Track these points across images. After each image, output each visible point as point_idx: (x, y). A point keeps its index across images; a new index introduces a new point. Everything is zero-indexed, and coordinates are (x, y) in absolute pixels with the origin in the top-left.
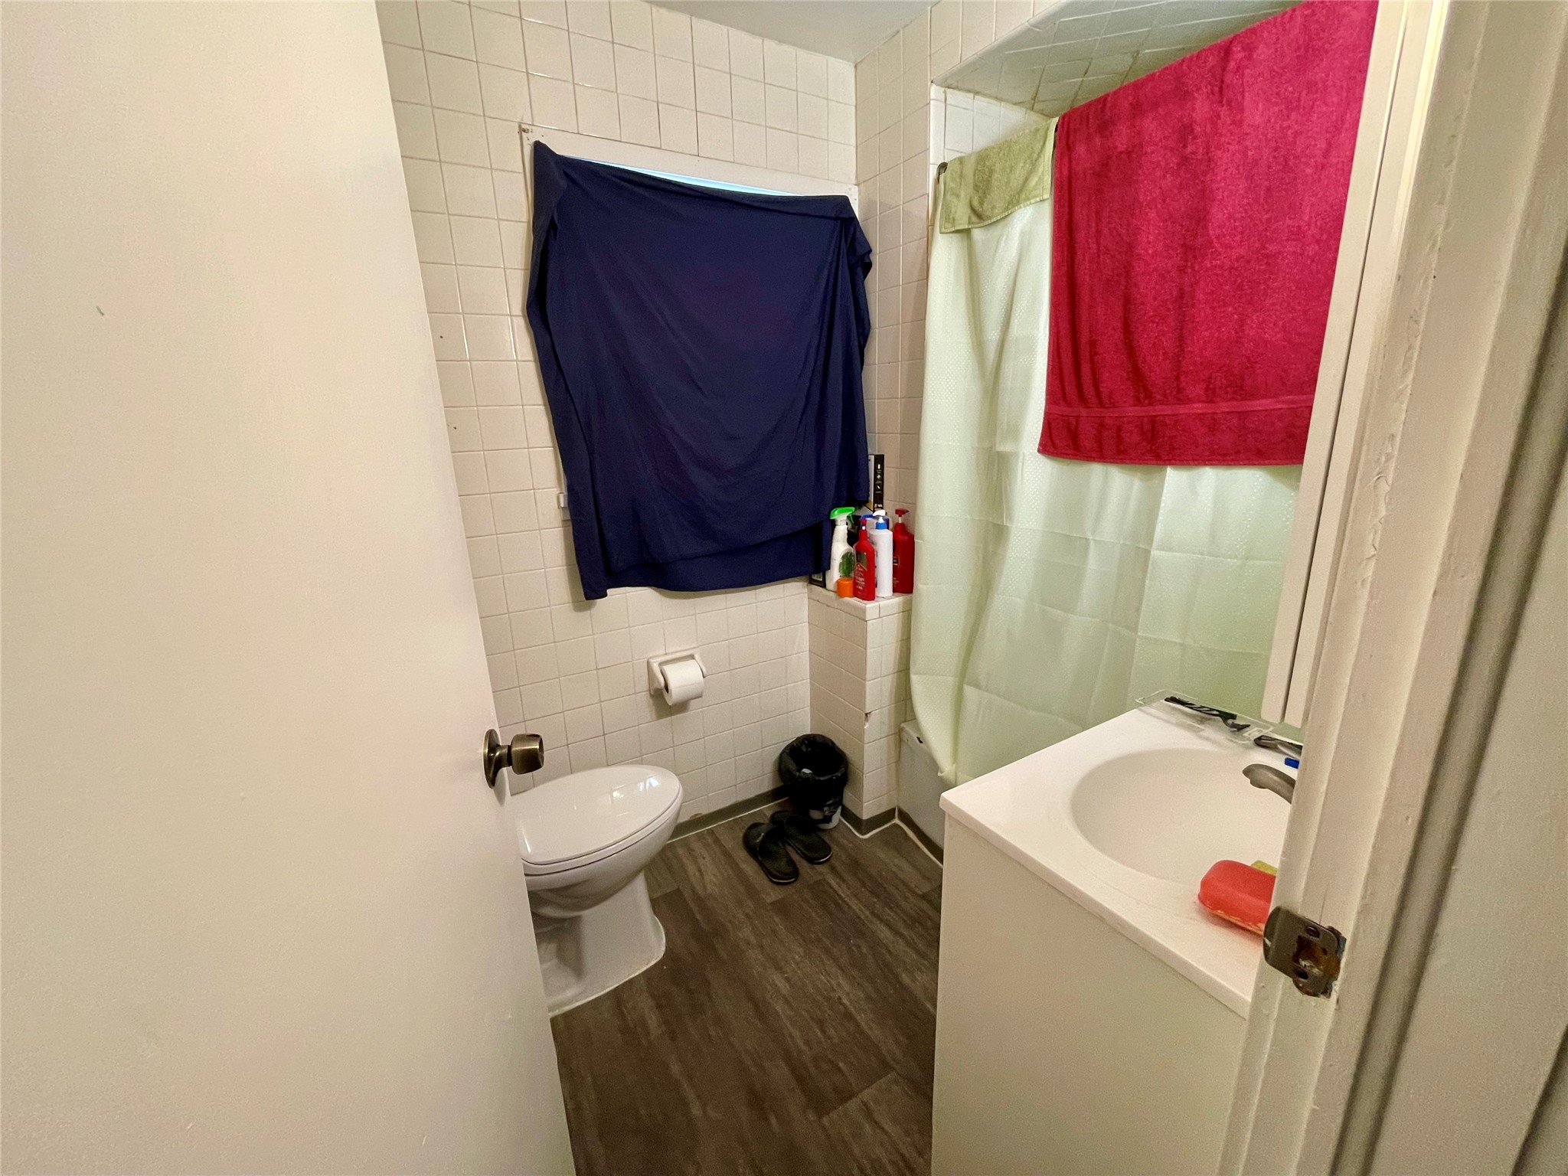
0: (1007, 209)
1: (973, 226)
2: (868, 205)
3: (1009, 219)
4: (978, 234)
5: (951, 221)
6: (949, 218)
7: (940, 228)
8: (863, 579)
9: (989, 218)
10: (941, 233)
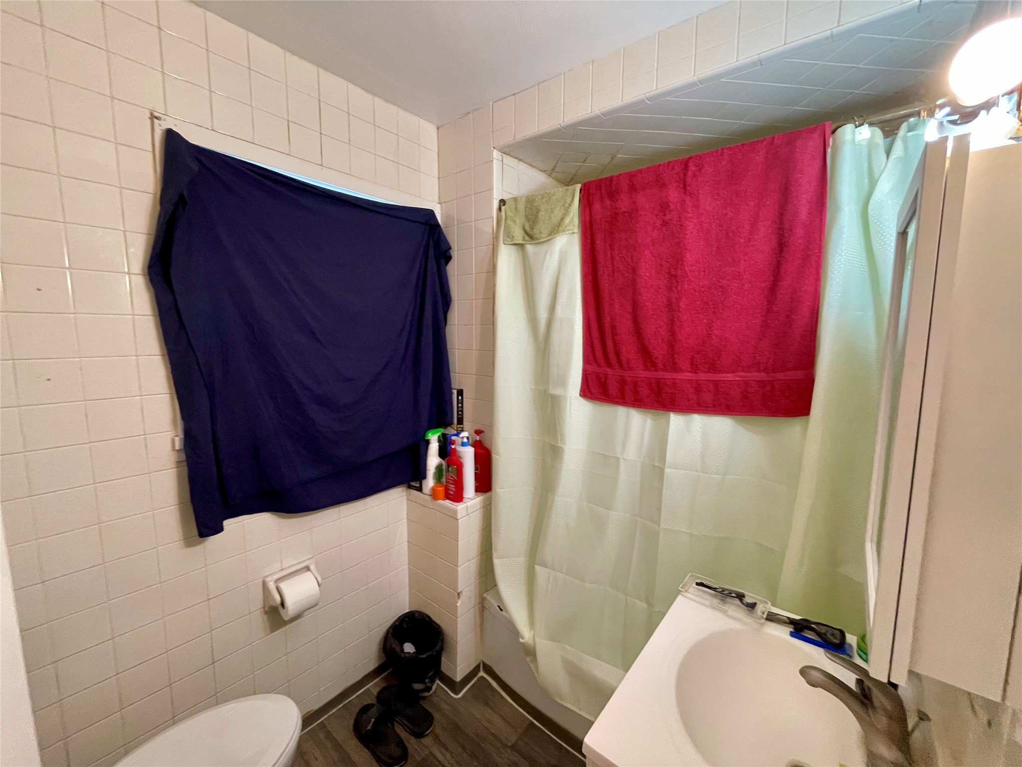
0: (550, 235)
1: (526, 242)
2: (448, 217)
3: (552, 241)
4: (530, 248)
5: (511, 237)
6: (509, 235)
7: (504, 241)
8: (453, 486)
9: (537, 239)
10: (504, 244)
